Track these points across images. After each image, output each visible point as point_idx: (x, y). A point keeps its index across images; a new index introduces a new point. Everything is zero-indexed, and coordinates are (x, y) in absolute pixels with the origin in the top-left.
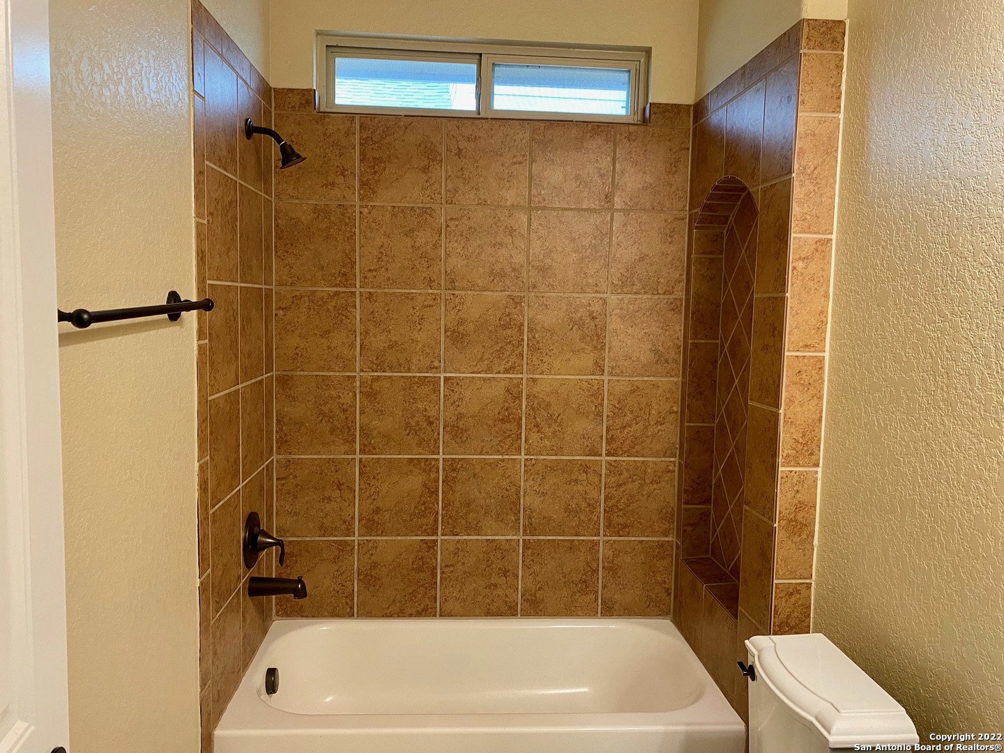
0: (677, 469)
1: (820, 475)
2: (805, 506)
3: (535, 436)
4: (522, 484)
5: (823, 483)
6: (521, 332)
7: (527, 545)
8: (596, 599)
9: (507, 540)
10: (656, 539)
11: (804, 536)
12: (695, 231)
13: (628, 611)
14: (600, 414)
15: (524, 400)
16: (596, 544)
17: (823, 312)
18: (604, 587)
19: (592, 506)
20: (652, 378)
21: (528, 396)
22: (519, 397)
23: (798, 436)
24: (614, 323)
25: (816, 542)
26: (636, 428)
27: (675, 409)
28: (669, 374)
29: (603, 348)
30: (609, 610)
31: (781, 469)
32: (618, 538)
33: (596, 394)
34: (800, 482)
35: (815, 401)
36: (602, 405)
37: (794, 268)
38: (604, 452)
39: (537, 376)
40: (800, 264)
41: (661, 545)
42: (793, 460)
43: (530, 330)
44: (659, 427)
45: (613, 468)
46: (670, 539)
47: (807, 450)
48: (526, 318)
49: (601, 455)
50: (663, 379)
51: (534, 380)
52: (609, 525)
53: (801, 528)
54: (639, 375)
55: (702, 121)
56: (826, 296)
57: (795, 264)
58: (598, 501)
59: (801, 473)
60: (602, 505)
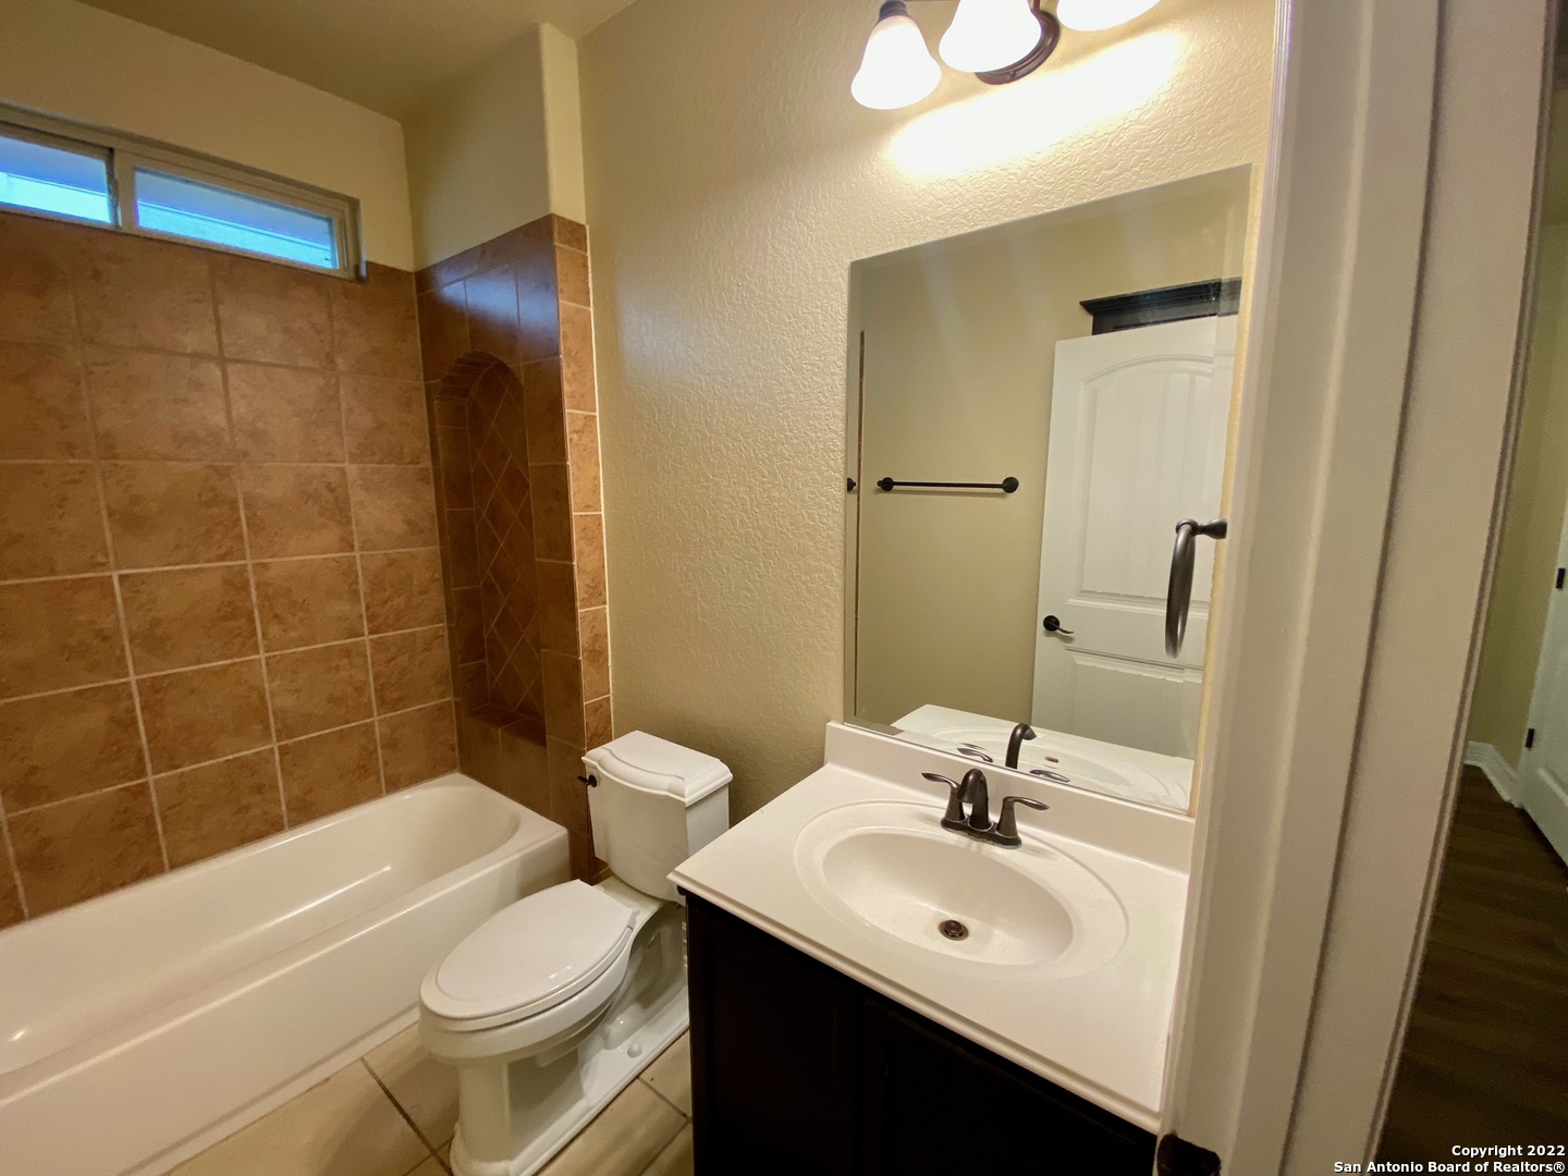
0: (446, 633)
1: (607, 611)
2: (599, 637)
3: (274, 630)
4: (267, 686)
5: (610, 615)
6: (235, 509)
7: (283, 751)
8: (378, 780)
9: (257, 753)
10: (432, 703)
11: (601, 661)
12: (436, 402)
13: (415, 779)
14: (355, 593)
15: (253, 589)
16: (371, 725)
17: (596, 478)
18: (386, 764)
19: (360, 689)
20: (408, 550)
21: (258, 586)
22: (245, 585)
23: (589, 582)
24: (357, 495)
25: (610, 664)
26: (400, 601)
27: (437, 576)
28: (425, 544)
29: (349, 521)
30: (395, 785)
31: (579, 611)
32: (394, 714)
33: (348, 572)
34: (595, 619)
35: (598, 552)
36: (357, 583)
37: (571, 440)
38: (366, 632)
39: (266, 561)
40: (575, 437)
41: (440, 708)
42: (587, 602)
43: (248, 506)
44: (423, 597)
45: (378, 646)
46: (447, 699)
47: (596, 593)
48: (240, 493)
49: (363, 635)
50: (421, 549)
51: (264, 566)
52: (382, 701)
53: (598, 655)
54: (394, 547)
55: (430, 291)
56: (598, 464)
57: (572, 436)
58: (366, 683)
59: (594, 612)
60: (372, 685)
